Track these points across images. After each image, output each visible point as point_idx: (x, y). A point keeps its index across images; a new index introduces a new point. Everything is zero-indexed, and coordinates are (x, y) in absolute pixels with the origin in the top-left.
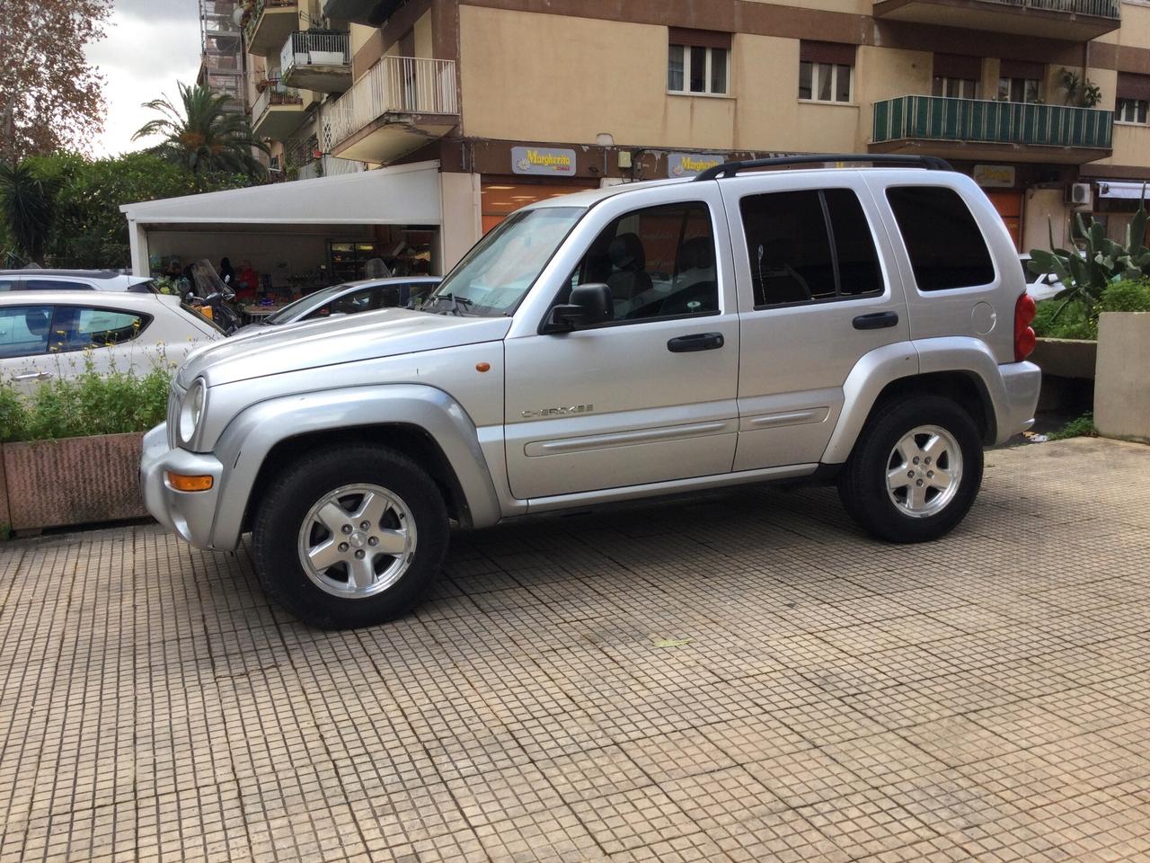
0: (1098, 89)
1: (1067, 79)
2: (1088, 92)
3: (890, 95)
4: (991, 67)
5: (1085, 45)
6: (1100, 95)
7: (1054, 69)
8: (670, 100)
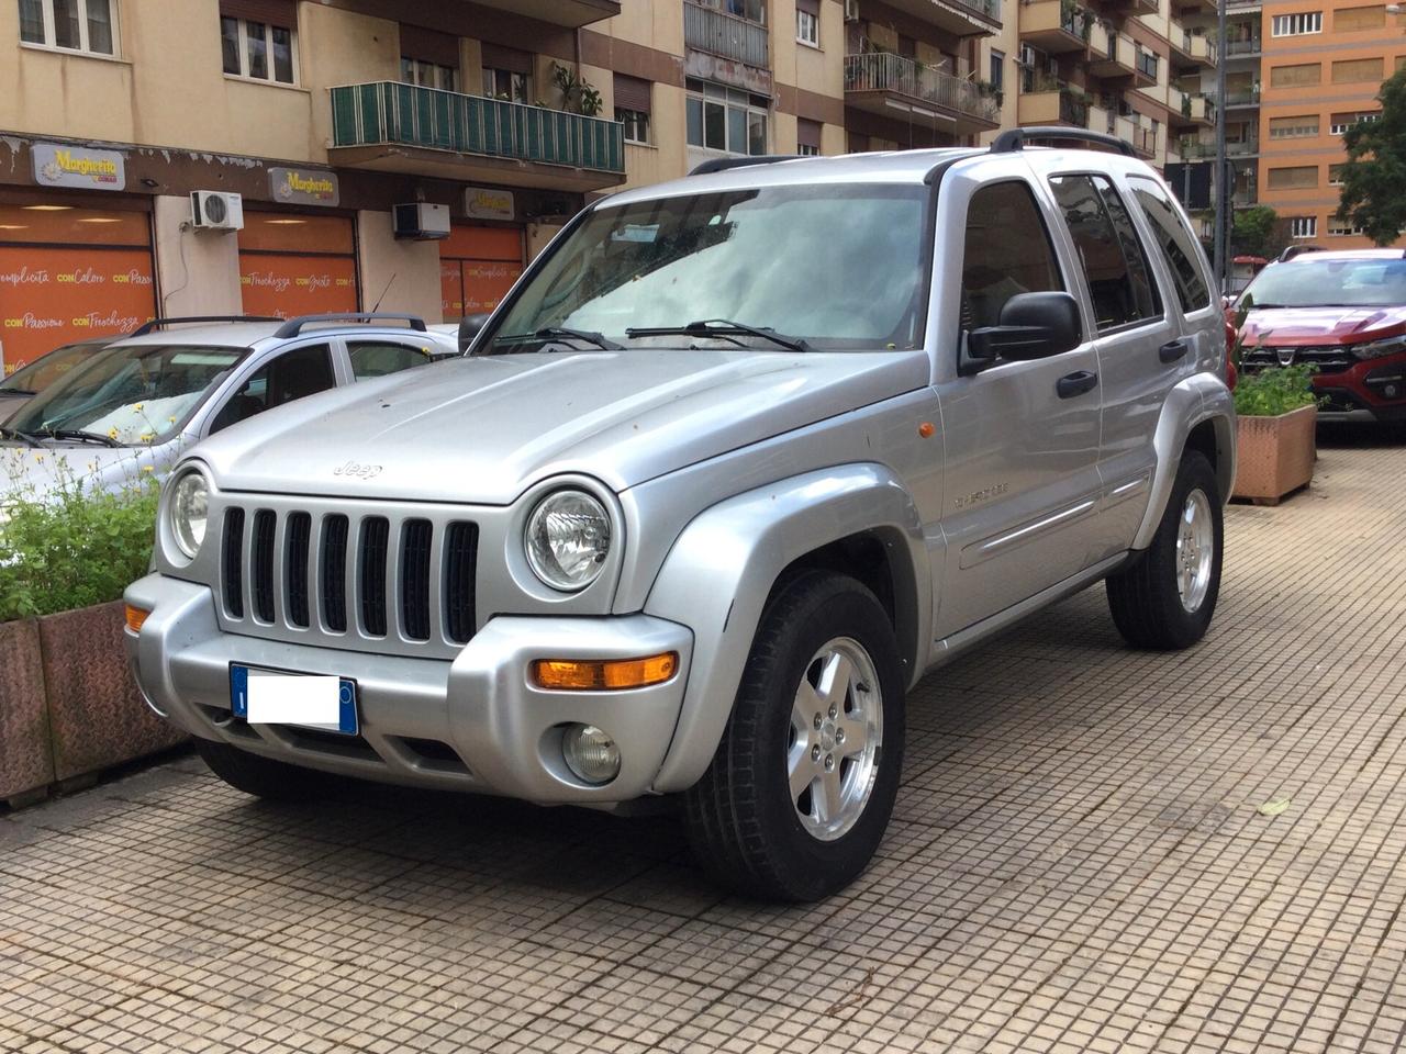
0: (597, 93)
1: (560, 76)
2: (584, 97)
3: (354, 79)
4: (471, 52)
5: (575, 31)
6: (600, 102)
7: (544, 61)
8: (28, 58)
